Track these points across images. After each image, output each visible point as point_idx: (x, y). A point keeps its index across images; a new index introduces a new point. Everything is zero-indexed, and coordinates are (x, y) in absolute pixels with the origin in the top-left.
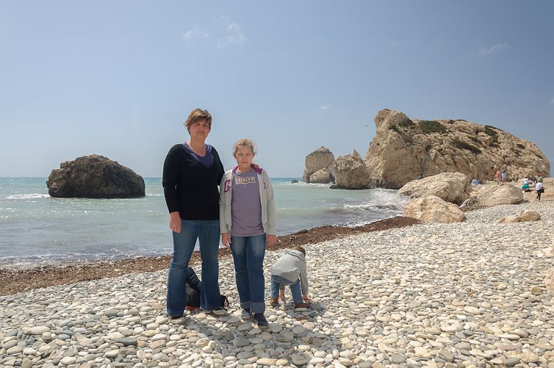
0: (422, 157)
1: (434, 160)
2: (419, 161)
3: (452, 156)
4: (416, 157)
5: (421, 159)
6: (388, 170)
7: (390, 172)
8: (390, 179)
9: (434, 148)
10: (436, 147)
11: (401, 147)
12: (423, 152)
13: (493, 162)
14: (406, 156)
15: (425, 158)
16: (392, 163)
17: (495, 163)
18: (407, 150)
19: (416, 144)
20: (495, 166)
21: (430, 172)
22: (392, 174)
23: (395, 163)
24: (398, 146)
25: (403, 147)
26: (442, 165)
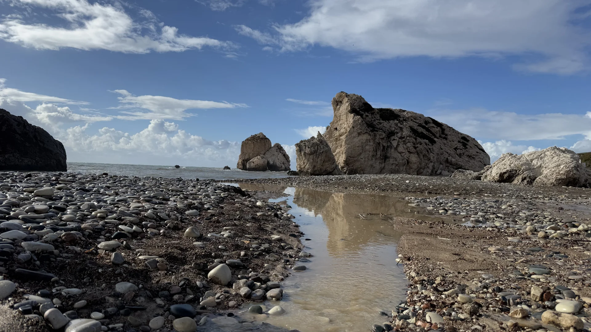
0: (385, 144)
1: (396, 149)
2: (382, 148)
3: (414, 144)
4: (379, 143)
5: (384, 147)
6: (350, 157)
7: (352, 158)
8: (353, 166)
9: (396, 136)
10: (398, 135)
11: (364, 132)
12: (385, 138)
13: (448, 153)
14: (370, 142)
15: (388, 145)
16: (355, 149)
17: (449, 154)
18: (370, 136)
19: (378, 130)
20: (450, 157)
21: (393, 160)
22: (355, 160)
23: (358, 149)
24: (361, 131)
25: (367, 133)
26: (404, 154)
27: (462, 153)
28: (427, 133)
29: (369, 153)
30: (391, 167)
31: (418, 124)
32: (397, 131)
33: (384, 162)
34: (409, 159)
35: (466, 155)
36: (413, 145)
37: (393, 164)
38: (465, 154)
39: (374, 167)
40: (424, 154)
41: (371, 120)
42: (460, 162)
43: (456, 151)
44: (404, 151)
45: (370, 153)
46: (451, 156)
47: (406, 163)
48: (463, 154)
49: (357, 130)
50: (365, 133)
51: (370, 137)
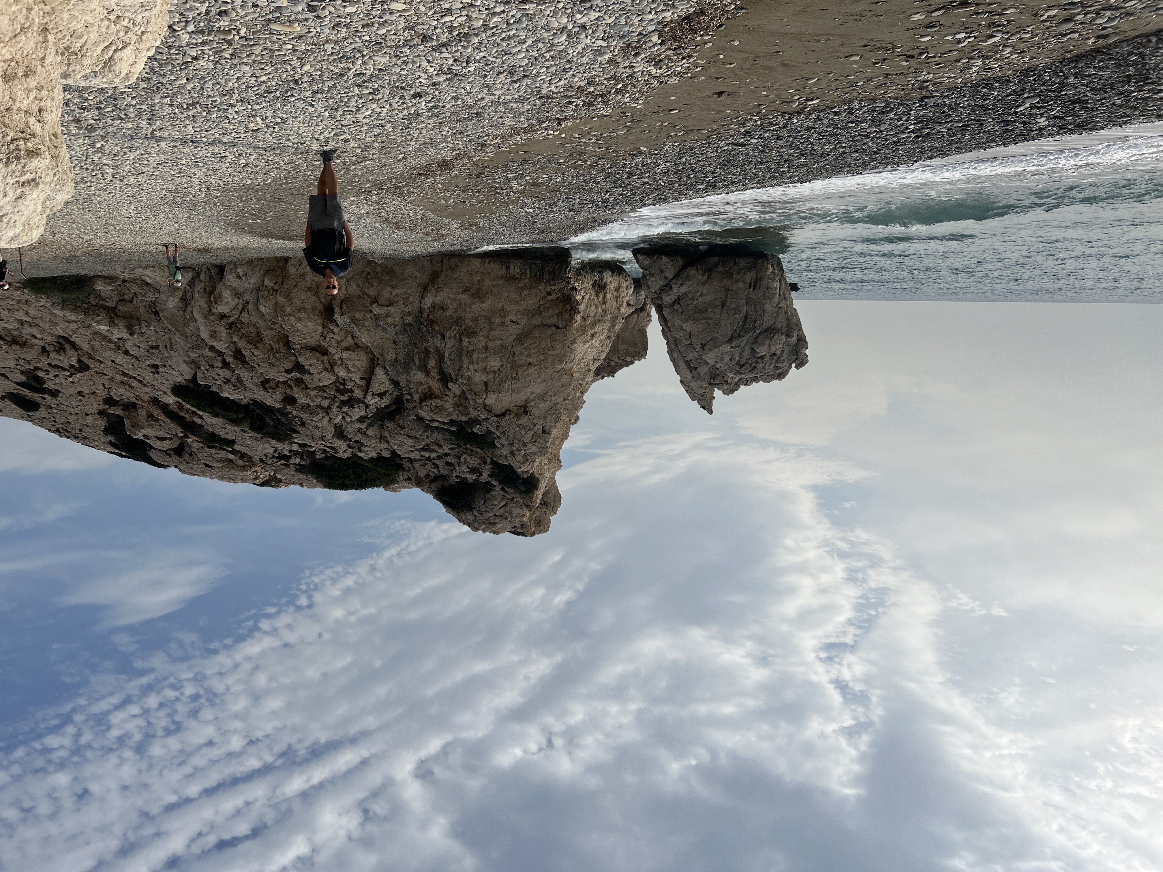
0: (421, 376)
2: (433, 363)
5: (424, 368)
6: (557, 327)
7: (550, 322)
8: (549, 294)
9: (373, 409)
10: (362, 413)
11: (507, 417)
12: (416, 397)
13: (126, 352)
14: (486, 384)
15: (408, 373)
16: (542, 357)
17: (118, 347)
18: (485, 406)
19: (446, 427)
20: (115, 338)
21: (390, 320)
22: (540, 314)
23: (529, 355)
24: (521, 422)
25: (498, 416)
26: (344, 344)
27: (53, 355)
28: (198, 421)
29: (490, 344)
30: (395, 292)
31: (236, 447)
32: (358, 425)
33: (421, 311)
34: (324, 327)
35: (32, 346)
36: (306, 377)
37: (390, 305)
38: (38, 350)
39: (466, 290)
40: (261, 346)
41: (458, 457)
42: (70, 322)
43: (79, 361)
44: (345, 355)
45: (483, 343)
46: (111, 341)
47: (337, 310)
48: (44, 350)
49: (534, 424)
50: (503, 415)
51: (488, 402)
